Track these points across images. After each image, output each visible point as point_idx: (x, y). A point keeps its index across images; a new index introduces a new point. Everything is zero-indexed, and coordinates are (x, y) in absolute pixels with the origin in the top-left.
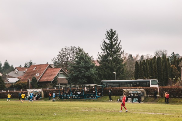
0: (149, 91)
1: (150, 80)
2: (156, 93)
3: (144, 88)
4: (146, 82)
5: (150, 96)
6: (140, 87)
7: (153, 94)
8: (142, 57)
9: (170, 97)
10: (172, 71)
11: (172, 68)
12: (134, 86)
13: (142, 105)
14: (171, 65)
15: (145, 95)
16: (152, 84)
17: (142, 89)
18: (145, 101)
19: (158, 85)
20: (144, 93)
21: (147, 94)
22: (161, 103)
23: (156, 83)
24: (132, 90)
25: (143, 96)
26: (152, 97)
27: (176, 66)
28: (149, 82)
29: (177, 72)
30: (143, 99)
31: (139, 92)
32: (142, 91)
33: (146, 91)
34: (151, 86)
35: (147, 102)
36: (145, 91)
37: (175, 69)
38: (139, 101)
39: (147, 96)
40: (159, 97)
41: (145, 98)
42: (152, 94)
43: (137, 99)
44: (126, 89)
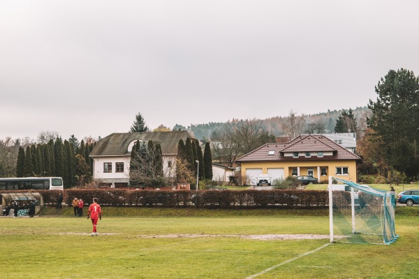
0: (47, 196)
1: (50, 178)
2: (60, 200)
3: (39, 192)
4: (43, 181)
5: (49, 205)
6: (32, 190)
7: (55, 202)
8: (17, 142)
9: (84, 206)
10: (77, 164)
11: (78, 160)
12: (20, 188)
13: (37, 220)
14: (77, 154)
15: (42, 204)
16: (53, 185)
17: (37, 194)
18: (42, 213)
19: (62, 187)
20: (39, 199)
21: (45, 201)
22: (69, 215)
23: (58, 183)
24: (17, 196)
25: (38, 204)
26: (53, 206)
27: (83, 156)
28: (48, 180)
29: (85, 166)
30: (37, 209)
31: (30, 198)
32: (35, 197)
33: (43, 196)
34: (52, 188)
35: (45, 214)
36: (41, 197)
37: (82, 161)
38: (31, 214)
39: (45, 205)
40: (65, 206)
41: (41, 209)
42: (53, 201)
43: (25, 211)
44: (8, 193)
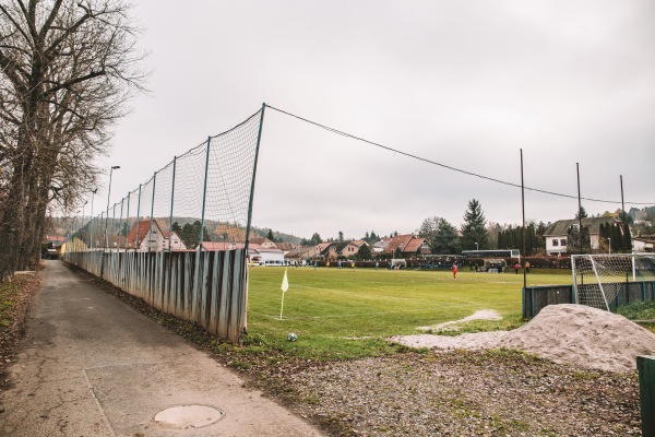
1: (511, 251)
2: (517, 263)
3: (505, 259)
4: (508, 252)
5: (510, 267)
6: (501, 258)
8: (510, 227)
9: (531, 267)
10: (536, 241)
12: (495, 257)
14: (537, 234)
19: (519, 256)
21: (508, 264)
23: (517, 254)
24: (493, 261)
25: (504, 266)
27: (542, 236)
31: (499, 262)
33: (507, 261)
34: (512, 256)
35: (508, 272)
37: (540, 239)
38: (500, 271)
43: (497, 269)
44: (487, 259)
